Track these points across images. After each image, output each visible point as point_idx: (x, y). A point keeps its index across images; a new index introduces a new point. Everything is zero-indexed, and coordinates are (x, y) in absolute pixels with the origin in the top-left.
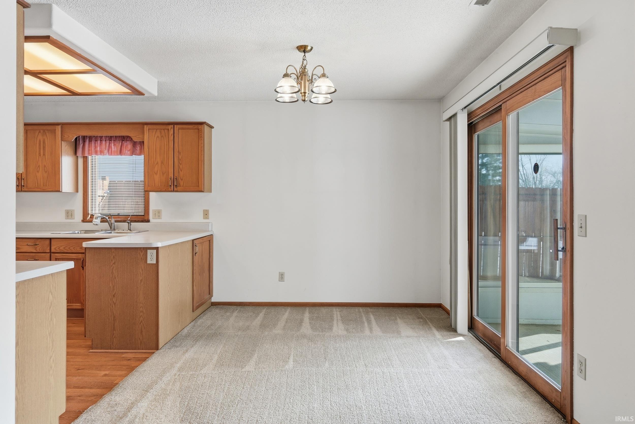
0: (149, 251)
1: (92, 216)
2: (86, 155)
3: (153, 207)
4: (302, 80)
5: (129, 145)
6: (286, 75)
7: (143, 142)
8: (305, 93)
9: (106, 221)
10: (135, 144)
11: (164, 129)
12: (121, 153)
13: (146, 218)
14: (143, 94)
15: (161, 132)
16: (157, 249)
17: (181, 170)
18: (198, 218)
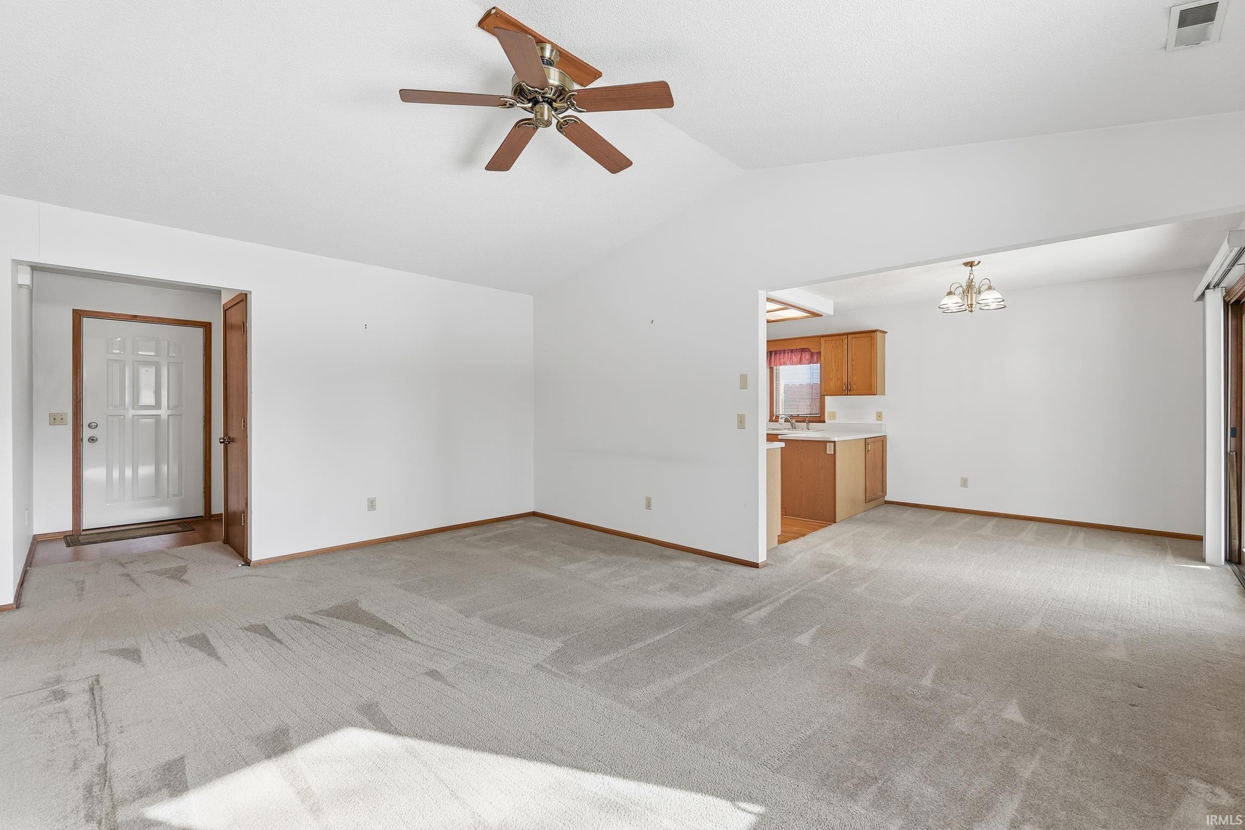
0: (828, 444)
1: (777, 417)
2: (772, 366)
3: (828, 409)
4: (968, 293)
5: (807, 356)
6: (950, 293)
7: (820, 352)
8: (972, 304)
9: (789, 421)
10: (812, 354)
11: (839, 340)
12: (800, 362)
13: (822, 419)
14: (822, 316)
15: (836, 343)
16: (834, 442)
17: (855, 376)
18: (872, 420)
